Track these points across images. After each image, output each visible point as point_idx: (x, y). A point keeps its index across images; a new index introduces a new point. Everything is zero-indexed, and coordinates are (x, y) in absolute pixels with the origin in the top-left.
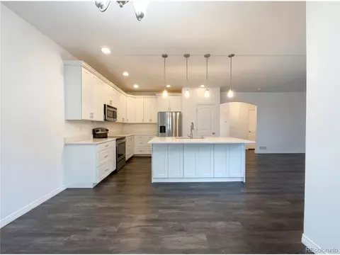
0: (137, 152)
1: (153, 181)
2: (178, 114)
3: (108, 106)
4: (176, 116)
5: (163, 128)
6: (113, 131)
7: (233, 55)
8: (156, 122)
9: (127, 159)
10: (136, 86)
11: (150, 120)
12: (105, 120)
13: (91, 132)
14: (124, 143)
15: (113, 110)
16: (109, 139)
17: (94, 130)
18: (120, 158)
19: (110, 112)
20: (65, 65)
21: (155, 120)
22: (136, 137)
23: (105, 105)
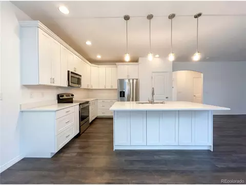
0: (100, 114)
1: (115, 148)
2: (135, 81)
3: (72, 73)
4: (133, 83)
5: (122, 93)
6: (79, 96)
7: (200, 15)
8: (117, 88)
9: (90, 121)
10: (99, 57)
11: (112, 86)
12: (69, 85)
13: (56, 97)
14: (88, 106)
15: (78, 77)
16: (74, 104)
17: (58, 95)
18: (83, 122)
19: (74, 79)
20: (21, 27)
21: (115, 86)
22: (99, 101)
23: (68, 71)
